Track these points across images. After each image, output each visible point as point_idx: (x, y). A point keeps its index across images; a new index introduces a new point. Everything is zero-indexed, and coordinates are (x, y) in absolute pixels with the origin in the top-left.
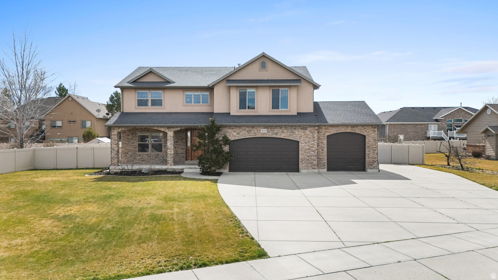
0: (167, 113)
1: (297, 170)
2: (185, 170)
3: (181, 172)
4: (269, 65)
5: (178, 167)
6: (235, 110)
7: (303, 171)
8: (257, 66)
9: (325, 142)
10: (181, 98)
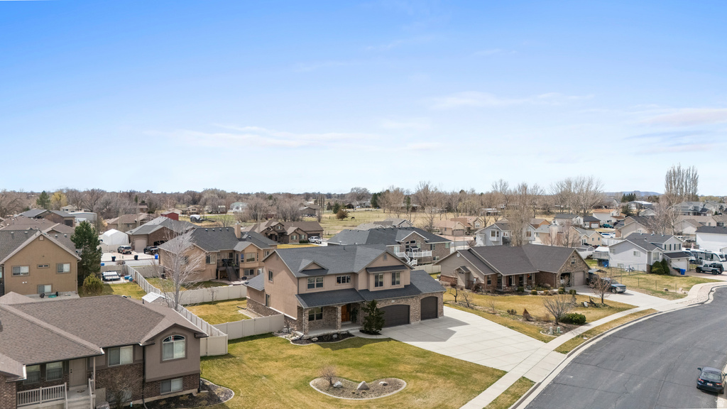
0: (327, 292)
1: (409, 323)
4: (388, 257)
6: (372, 288)
7: (412, 323)
9: (420, 303)
10: (334, 279)
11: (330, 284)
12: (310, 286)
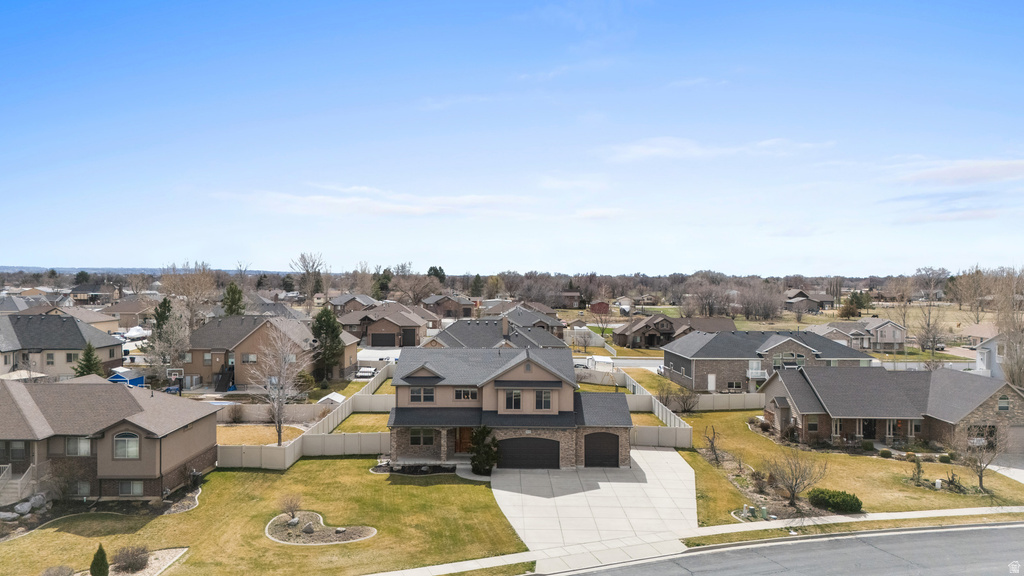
0: (438, 408)
1: (558, 467)
2: (458, 467)
3: (453, 469)
4: (534, 368)
5: (451, 463)
6: (502, 410)
7: (563, 468)
8: (522, 368)
9: (583, 441)
10: (451, 394)
11: (444, 399)
12: (414, 399)
